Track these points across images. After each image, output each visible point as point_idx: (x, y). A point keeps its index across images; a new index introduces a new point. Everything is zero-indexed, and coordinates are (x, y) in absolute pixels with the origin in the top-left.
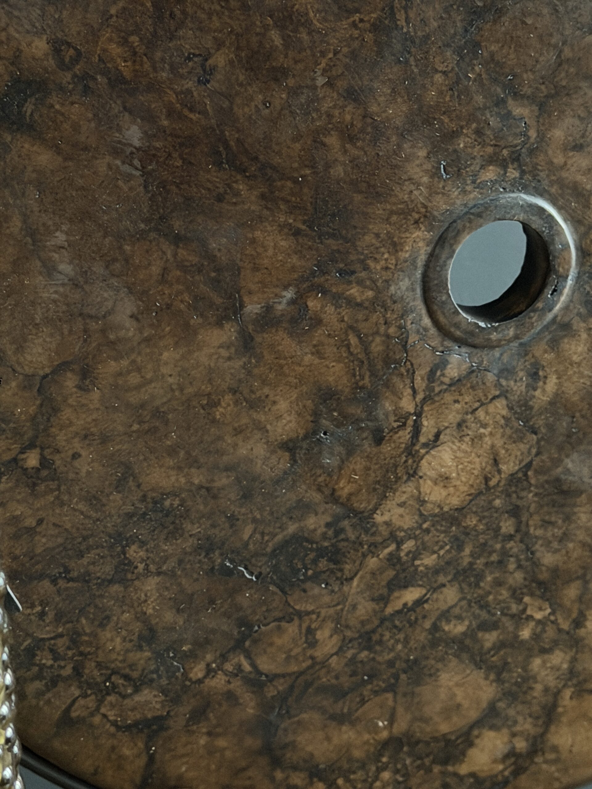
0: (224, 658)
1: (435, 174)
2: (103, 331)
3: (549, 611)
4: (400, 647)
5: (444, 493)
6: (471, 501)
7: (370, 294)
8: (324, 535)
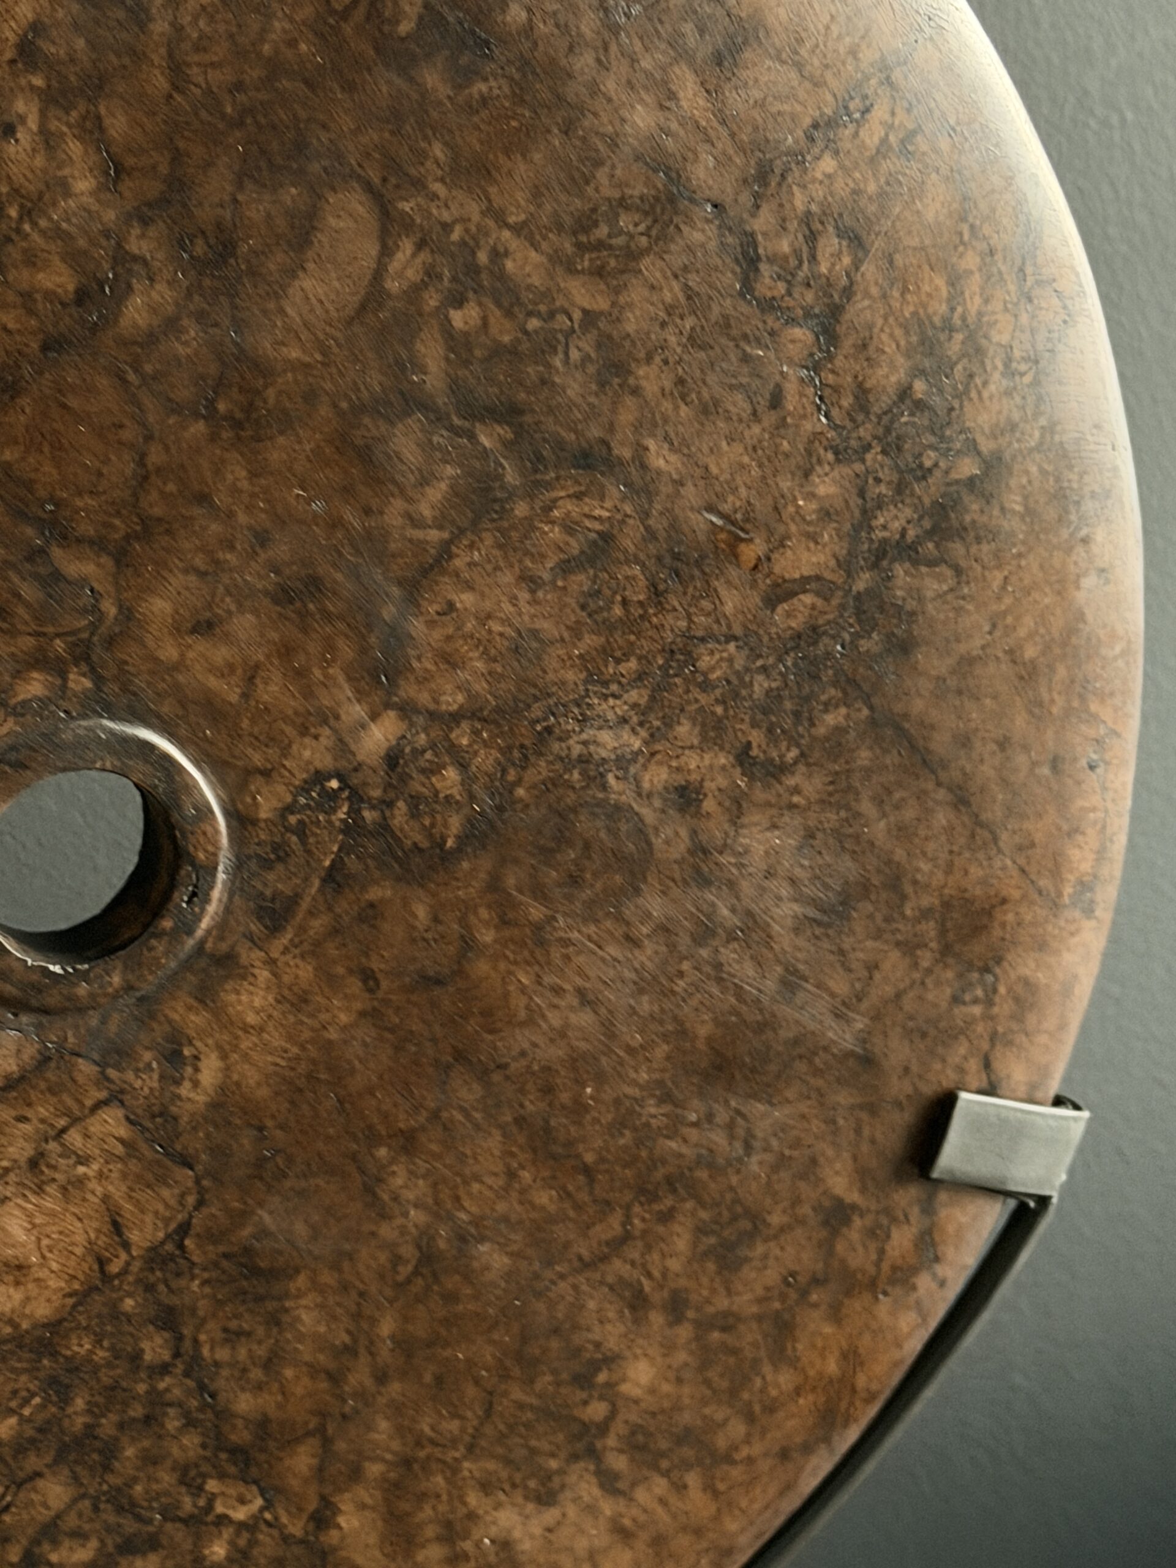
3: (259, 1502)
6: (74, 1306)
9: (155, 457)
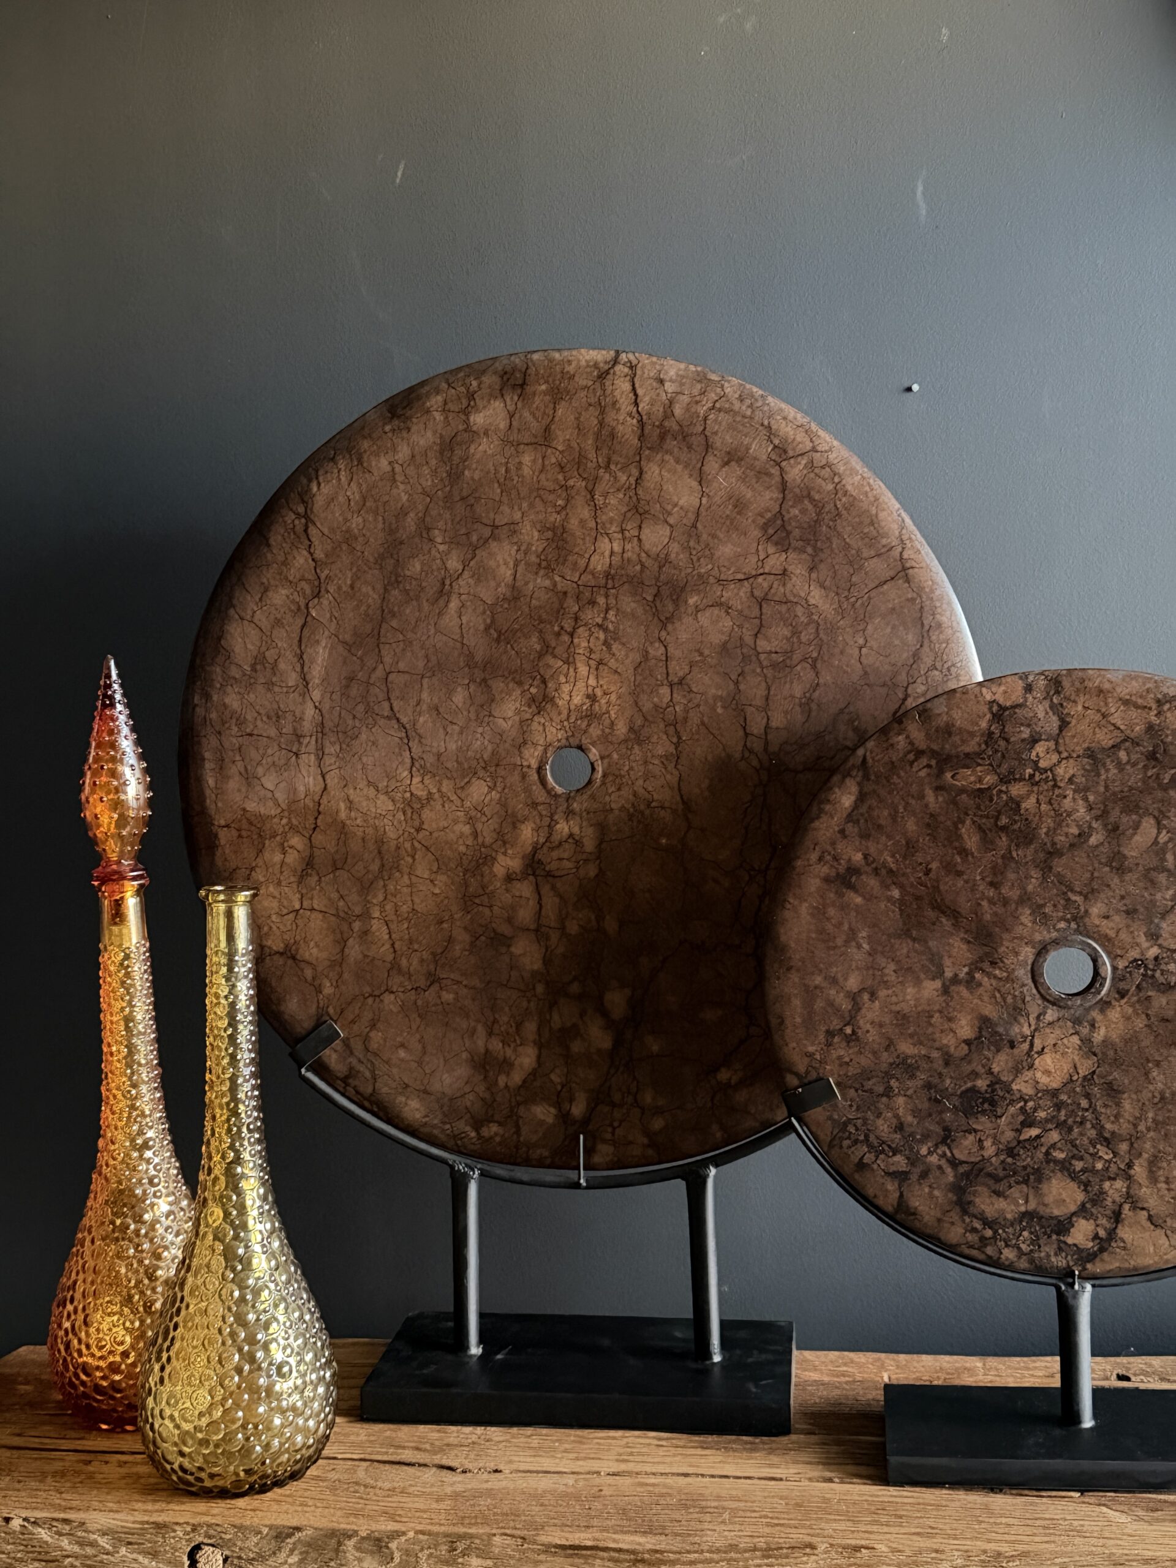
0: (936, 1146)
1: (1034, 922)
2: (882, 976)
3: (1111, 1155)
4: (1029, 1159)
5: (1048, 1079)
6: (1063, 1086)
7: (1005, 974)
8: (986, 1092)
9: (1096, 874)
